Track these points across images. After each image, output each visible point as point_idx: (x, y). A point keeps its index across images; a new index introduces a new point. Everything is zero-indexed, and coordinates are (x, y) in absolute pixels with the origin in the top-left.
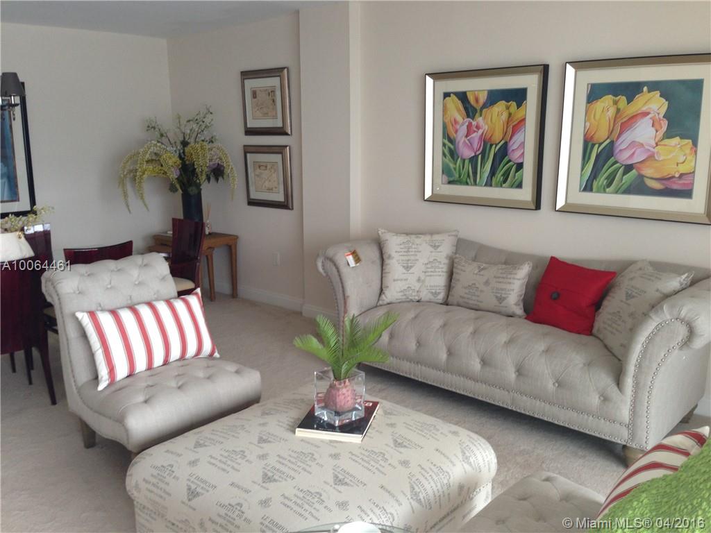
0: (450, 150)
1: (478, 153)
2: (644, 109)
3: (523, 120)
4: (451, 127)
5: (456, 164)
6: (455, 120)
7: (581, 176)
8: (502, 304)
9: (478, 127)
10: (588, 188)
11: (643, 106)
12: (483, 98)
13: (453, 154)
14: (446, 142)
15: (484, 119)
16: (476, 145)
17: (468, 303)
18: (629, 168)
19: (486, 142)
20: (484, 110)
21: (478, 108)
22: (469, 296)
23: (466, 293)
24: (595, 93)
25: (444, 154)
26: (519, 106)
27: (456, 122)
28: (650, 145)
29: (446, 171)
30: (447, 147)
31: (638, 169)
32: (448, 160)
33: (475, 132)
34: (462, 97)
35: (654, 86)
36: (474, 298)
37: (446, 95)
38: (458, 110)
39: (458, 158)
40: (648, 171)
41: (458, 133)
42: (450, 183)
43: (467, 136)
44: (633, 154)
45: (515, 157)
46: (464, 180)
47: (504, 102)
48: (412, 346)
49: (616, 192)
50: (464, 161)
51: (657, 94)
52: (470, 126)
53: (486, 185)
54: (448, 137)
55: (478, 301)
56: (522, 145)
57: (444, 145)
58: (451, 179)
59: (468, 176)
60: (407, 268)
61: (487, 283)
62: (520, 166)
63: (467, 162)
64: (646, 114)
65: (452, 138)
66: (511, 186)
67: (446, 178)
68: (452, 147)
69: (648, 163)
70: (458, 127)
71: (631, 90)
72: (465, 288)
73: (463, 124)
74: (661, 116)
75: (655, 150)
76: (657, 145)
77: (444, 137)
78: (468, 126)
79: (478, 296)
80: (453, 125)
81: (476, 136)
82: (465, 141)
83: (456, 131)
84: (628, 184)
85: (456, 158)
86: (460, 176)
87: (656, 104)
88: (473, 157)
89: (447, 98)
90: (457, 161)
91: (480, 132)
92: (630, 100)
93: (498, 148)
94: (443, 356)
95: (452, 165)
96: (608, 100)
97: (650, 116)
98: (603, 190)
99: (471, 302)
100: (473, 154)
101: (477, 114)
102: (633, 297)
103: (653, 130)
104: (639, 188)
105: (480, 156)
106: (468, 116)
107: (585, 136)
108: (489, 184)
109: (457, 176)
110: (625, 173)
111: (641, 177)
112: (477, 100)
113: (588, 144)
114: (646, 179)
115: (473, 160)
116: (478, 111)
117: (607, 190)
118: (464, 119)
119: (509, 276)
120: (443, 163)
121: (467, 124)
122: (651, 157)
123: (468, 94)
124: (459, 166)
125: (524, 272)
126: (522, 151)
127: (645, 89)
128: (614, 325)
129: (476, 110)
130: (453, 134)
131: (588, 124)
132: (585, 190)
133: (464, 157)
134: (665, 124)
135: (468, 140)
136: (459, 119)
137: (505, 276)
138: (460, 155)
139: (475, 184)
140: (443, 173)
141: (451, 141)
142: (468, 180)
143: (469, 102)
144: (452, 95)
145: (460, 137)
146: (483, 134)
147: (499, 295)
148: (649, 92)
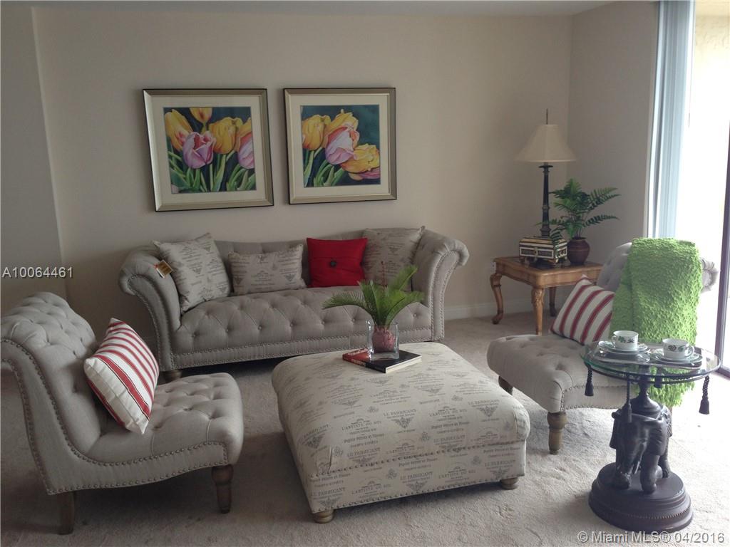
0: (178, 161)
1: (208, 163)
2: (343, 125)
3: (250, 133)
4: (176, 140)
5: (185, 174)
6: (180, 134)
7: (304, 175)
8: (293, 281)
9: (206, 140)
10: (310, 184)
11: (342, 123)
12: (208, 114)
13: (182, 165)
14: (172, 154)
15: (212, 132)
16: (205, 156)
17: (260, 289)
18: (337, 167)
19: (216, 154)
20: (211, 125)
21: (204, 122)
22: (261, 282)
23: (256, 281)
24: (307, 113)
25: (171, 166)
26: (244, 121)
27: (181, 135)
28: (350, 150)
29: (175, 181)
30: (173, 158)
31: (344, 167)
32: (176, 170)
33: (203, 144)
34: (185, 112)
35: (348, 109)
36: (265, 283)
37: (167, 110)
38: (183, 124)
39: (188, 168)
40: (350, 169)
41: (185, 145)
42: (180, 192)
43: (194, 149)
44: (339, 156)
45: (246, 164)
46: (197, 188)
47: (229, 118)
48: (256, 330)
49: (331, 185)
50: (194, 171)
51: (351, 114)
52: (197, 140)
53: (220, 190)
54: (174, 150)
55: (271, 284)
56: (252, 153)
57: (170, 157)
58: (182, 188)
59: (201, 184)
60: (198, 271)
61: (274, 268)
62: (252, 172)
63: (198, 171)
64: (344, 128)
65: (179, 150)
66: (246, 189)
67: (176, 188)
68: (179, 158)
69: (350, 163)
70: (184, 140)
71: (333, 111)
72: (255, 276)
73: (189, 137)
74: (355, 130)
75: (353, 153)
76: (354, 150)
77: (169, 150)
78: (195, 139)
79: (269, 280)
80: (178, 139)
81: (205, 148)
82: (193, 153)
83: (183, 144)
84: (339, 177)
85: (184, 168)
86: (192, 184)
87: (351, 122)
88: (203, 167)
89: (169, 113)
90: (186, 171)
91: (209, 144)
92: (332, 118)
93: (228, 157)
94: (288, 328)
95: (181, 176)
96: (316, 119)
97: (348, 130)
98: (321, 184)
99: (263, 287)
100: (204, 164)
101: (204, 129)
102: (397, 249)
103: (350, 139)
104: (346, 180)
105: (211, 166)
106: (194, 130)
107: (303, 145)
108: (223, 188)
109: (189, 185)
110: (336, 170)
111: (346, 173)
112: (202, 116)
113: (306, 151)
114: (350, 174)
115: (205, 170)
116: (205, 125)
117: (324, 184)
118: (190, 133)
119: (291, 258)
120: (171, 175)
121: (194, 137)
122: (352, 158)
123: (192, 110)
124: (190, 175)
125: (299, 252)
126: (252, 159)
127: (342, 111)
128: (391, 271)
129: (202, 124)
130: (180, 147)
131: (304, 137)
132: (308, 186)
133: (194, 167)
134: (358, 135)
135: (197, 151)
136: (185, 132)
137: (287, 258)
138: (189, 165)
139: (209, 190)
140: (172, 183)
141: (176, 152)
142: (201, 188)
143: (193, 117)
144: (173, 110)
145: (188, 149)
146: (212, 145)
147: (288, 275)
148: (345, 113)
